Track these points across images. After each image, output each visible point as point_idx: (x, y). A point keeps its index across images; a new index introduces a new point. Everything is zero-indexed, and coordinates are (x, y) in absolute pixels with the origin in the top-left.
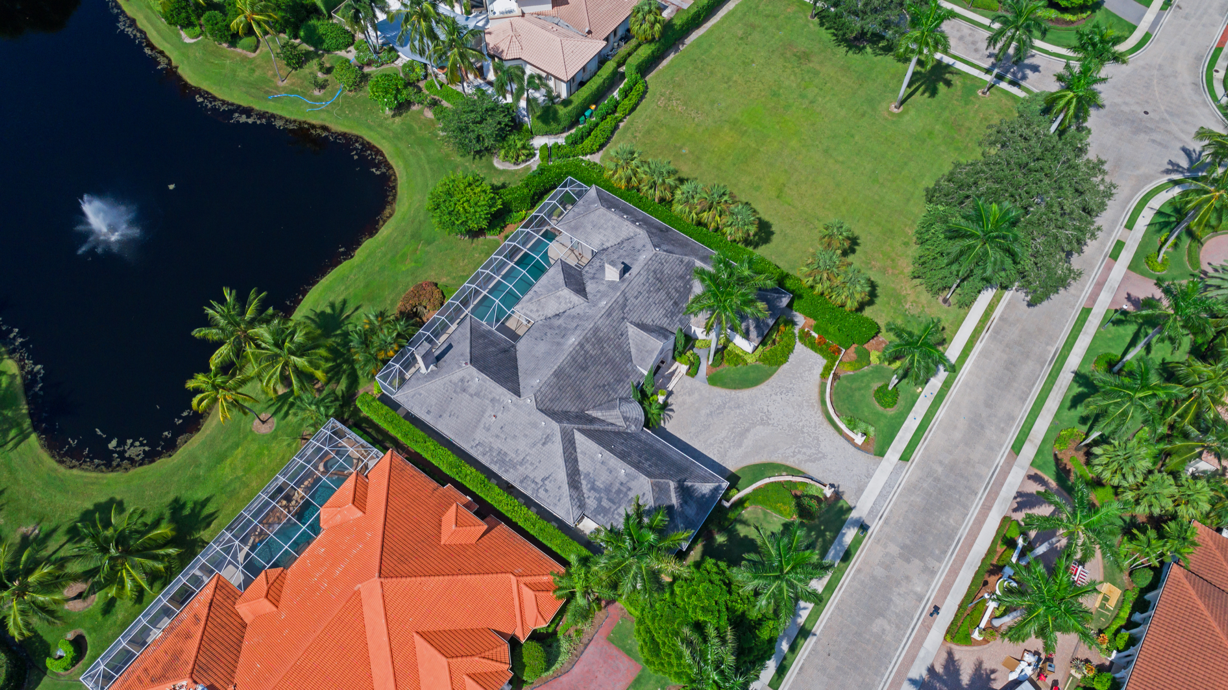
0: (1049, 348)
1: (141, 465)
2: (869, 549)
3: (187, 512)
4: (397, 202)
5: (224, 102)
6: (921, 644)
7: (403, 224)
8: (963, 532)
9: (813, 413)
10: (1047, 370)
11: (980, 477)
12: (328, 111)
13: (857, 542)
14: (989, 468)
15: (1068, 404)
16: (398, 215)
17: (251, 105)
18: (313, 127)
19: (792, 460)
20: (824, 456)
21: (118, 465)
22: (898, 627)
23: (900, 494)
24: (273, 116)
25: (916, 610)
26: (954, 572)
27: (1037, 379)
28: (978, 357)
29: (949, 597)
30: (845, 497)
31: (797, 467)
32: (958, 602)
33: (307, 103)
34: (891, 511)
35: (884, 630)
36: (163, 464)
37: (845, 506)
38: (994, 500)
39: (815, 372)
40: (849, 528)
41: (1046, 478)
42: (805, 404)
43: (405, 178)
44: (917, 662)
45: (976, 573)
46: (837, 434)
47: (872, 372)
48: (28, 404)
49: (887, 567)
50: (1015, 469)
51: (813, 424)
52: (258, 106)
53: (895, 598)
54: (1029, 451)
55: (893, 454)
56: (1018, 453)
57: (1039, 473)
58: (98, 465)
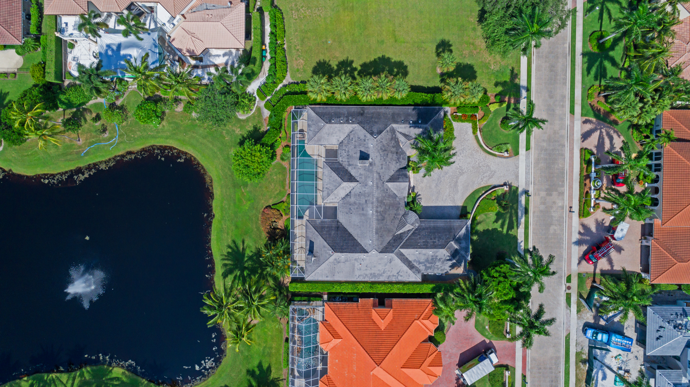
0: (565, 45)
1: (217, 367)
2: (533, 201)
3: (258, 372)
4: (207, 171)
5: (61, 174)
6: (572, 226)
7: (223, 182)
8: (567, 167)
9: (479, 154)
10: (569, 59)
11: (562, 136)
12: (122, 142)
13: (527, 201)
14: (565, 129)
15: (586, 73)
16: (214, 178)
17: (77, 166)
18: (123, 156)
19: (482, 183)
20: (495, 172)
21: (209, 373)
22: (559, 225)
23: (534, 167)
24: (95, 164)
25: (563, 214)
26: (571, 188)
27: (567, 67)
28: (536, 73)
29: (574, 200)
30: (513, 185)
31: (486, 185)
32: (578, 199)
33: (106, 145)
34: (534, 177)
35: (555, 230)
36: (226, 361)
37: (515, 188)
38: (573, 144)
39: (469, 133)
40: (521, 197)
41: (590, 119)
42: (474, 152)
43: (199, 155)
44: (573, 234)
45: (580, 183)
46: (495, 157)
47: (494, 115)
48: (143, 378)
49: (544, 203)
50: (576, 122)
51: (482, 160)
52: (82, 164)
53: (554, 214)
54: (578, 109)
55: (522, 150)
56: (574, 114)
57: (587, 118)
58: (200, 379)
